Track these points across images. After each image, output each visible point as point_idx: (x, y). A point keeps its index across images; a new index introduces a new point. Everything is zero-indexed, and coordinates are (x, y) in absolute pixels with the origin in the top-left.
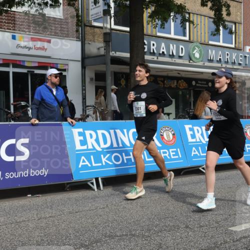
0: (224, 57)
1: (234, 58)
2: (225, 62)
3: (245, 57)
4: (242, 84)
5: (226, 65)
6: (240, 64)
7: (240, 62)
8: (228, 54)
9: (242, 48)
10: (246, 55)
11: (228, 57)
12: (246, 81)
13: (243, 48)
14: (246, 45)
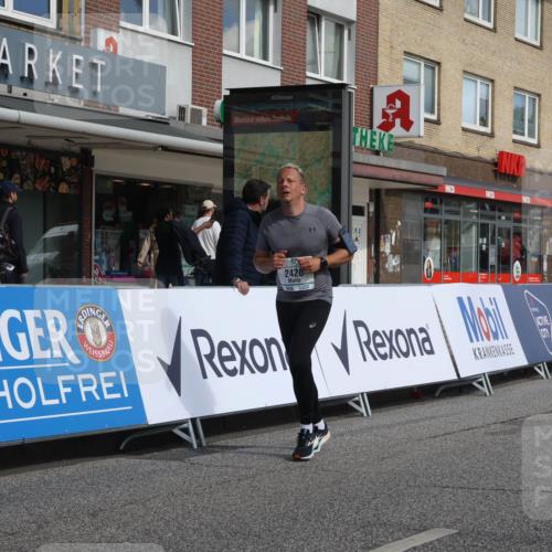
0: (18, 61)
1: (53, 66)
2: (22, 78)
3: (94, 66)
4: (79, 162)
5: (25, 90)
6: (74, 92)
7: (75, 85)
8: (31, 51)
9: (83, 35)
10: (95, 61)
11: (33, 63)
12: (95, 152)
13: (87, 32)
14: (96, 26)
